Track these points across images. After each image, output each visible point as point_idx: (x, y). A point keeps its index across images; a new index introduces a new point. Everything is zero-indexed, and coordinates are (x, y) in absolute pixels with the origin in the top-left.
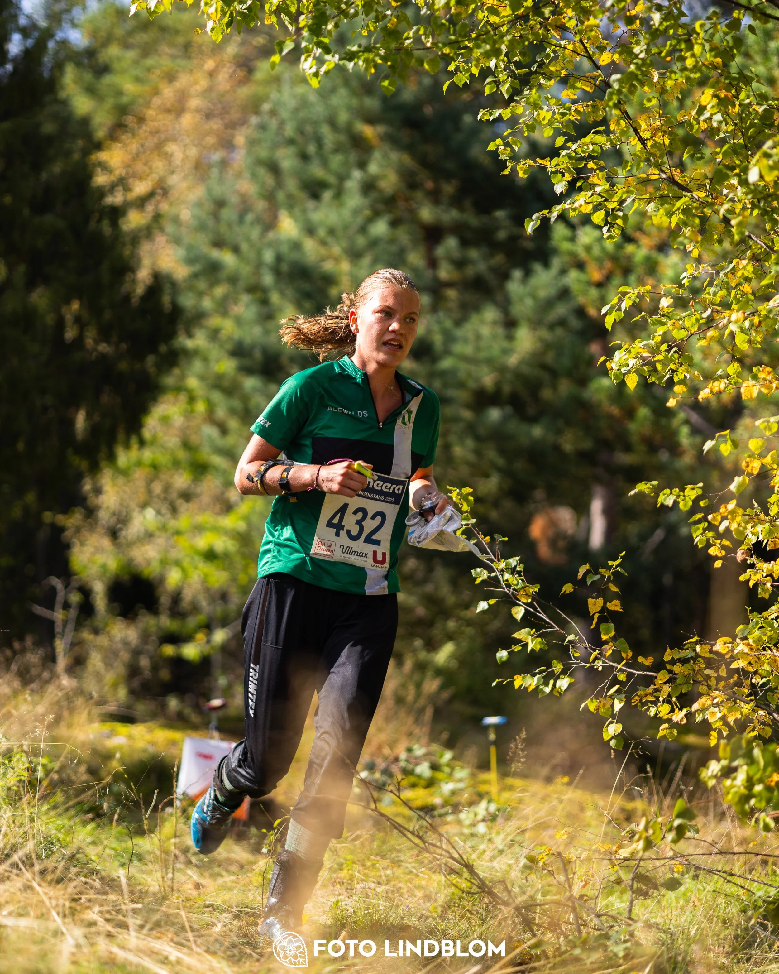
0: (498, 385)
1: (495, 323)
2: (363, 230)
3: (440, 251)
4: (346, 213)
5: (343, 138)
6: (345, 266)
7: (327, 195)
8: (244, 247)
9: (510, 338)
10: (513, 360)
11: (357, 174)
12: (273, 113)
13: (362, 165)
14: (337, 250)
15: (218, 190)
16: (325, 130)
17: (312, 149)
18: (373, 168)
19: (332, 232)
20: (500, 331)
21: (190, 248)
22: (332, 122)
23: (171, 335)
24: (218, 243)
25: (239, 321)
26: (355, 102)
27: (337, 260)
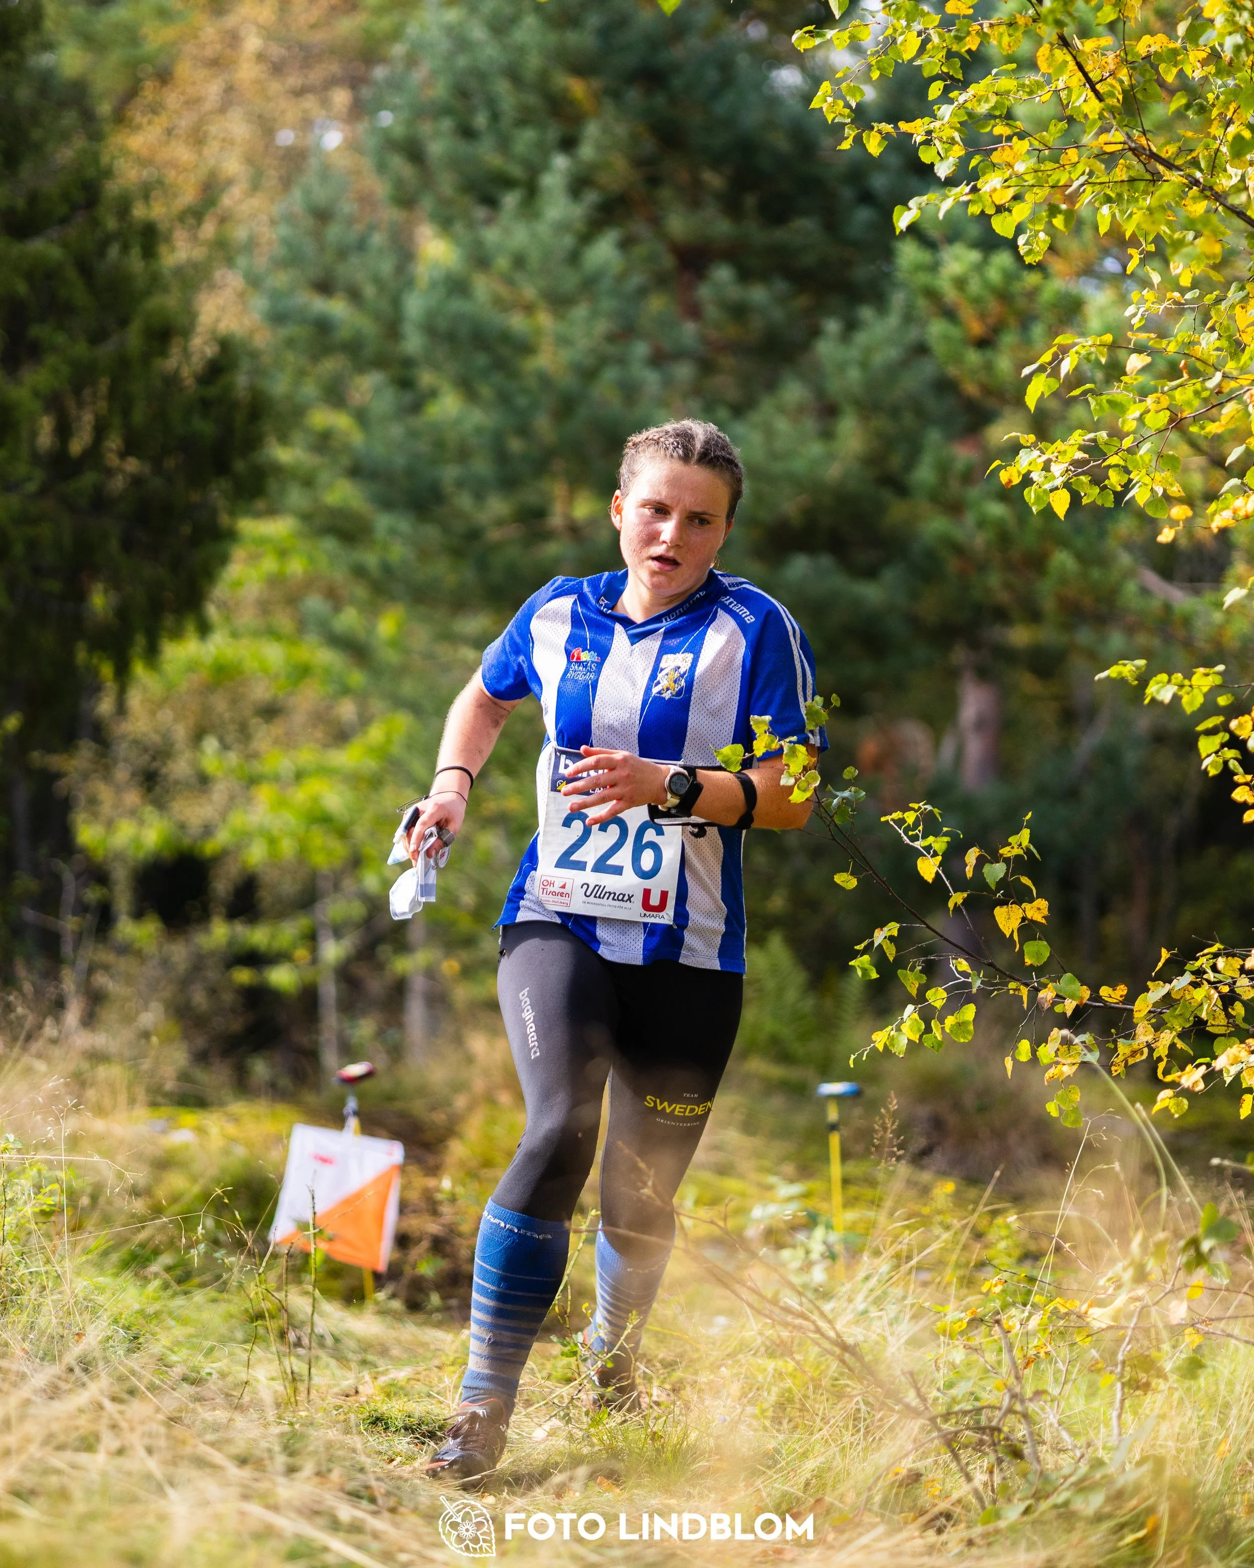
0: (810, 515)
1: (801, 410)
2: (574, 258)
3: (704, 292)
4: (543, 228)
5: (532, 99)
6: (544, 319)
7: (510, 200)
8: (369, 291)
9: (827, 435)
10: (833, 472)
11: (560, 162)
12: (411, 61)
13: (568, 144)
14: (529, 292)
15: (321, 195)
16: (502, 88)
17: (481, 120)
18: (587, 151)
19: (519, 261)
20: (810, 424)
21: (275, 295)
22: (514, 75)
23: (253, 443)
24: (325, 287)
25: (361, 417)
26: (552, 38)
27: (529, 309)
